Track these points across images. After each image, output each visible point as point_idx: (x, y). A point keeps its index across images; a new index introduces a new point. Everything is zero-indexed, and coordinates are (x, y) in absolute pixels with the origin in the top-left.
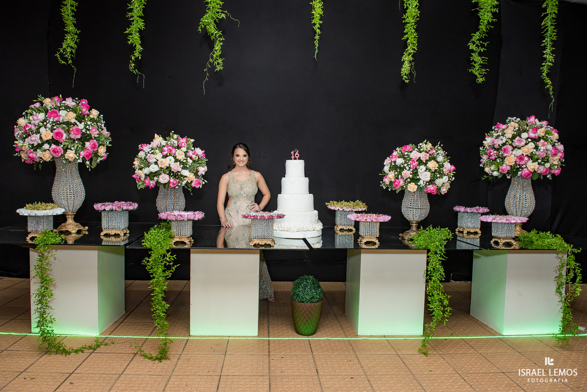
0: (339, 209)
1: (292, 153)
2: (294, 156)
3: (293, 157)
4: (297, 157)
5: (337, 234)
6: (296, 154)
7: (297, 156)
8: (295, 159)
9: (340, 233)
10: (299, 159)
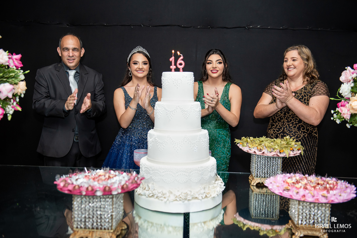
0: (256, 151)
1: (172, 59)
2: (175, 64)
3: (173, 67)
4: (181, 67)
5: (253, 191)
6: (180, 61)
7: (181, 64)
8: (177, 70)
9: (257, 190)
10: (184, 70)
